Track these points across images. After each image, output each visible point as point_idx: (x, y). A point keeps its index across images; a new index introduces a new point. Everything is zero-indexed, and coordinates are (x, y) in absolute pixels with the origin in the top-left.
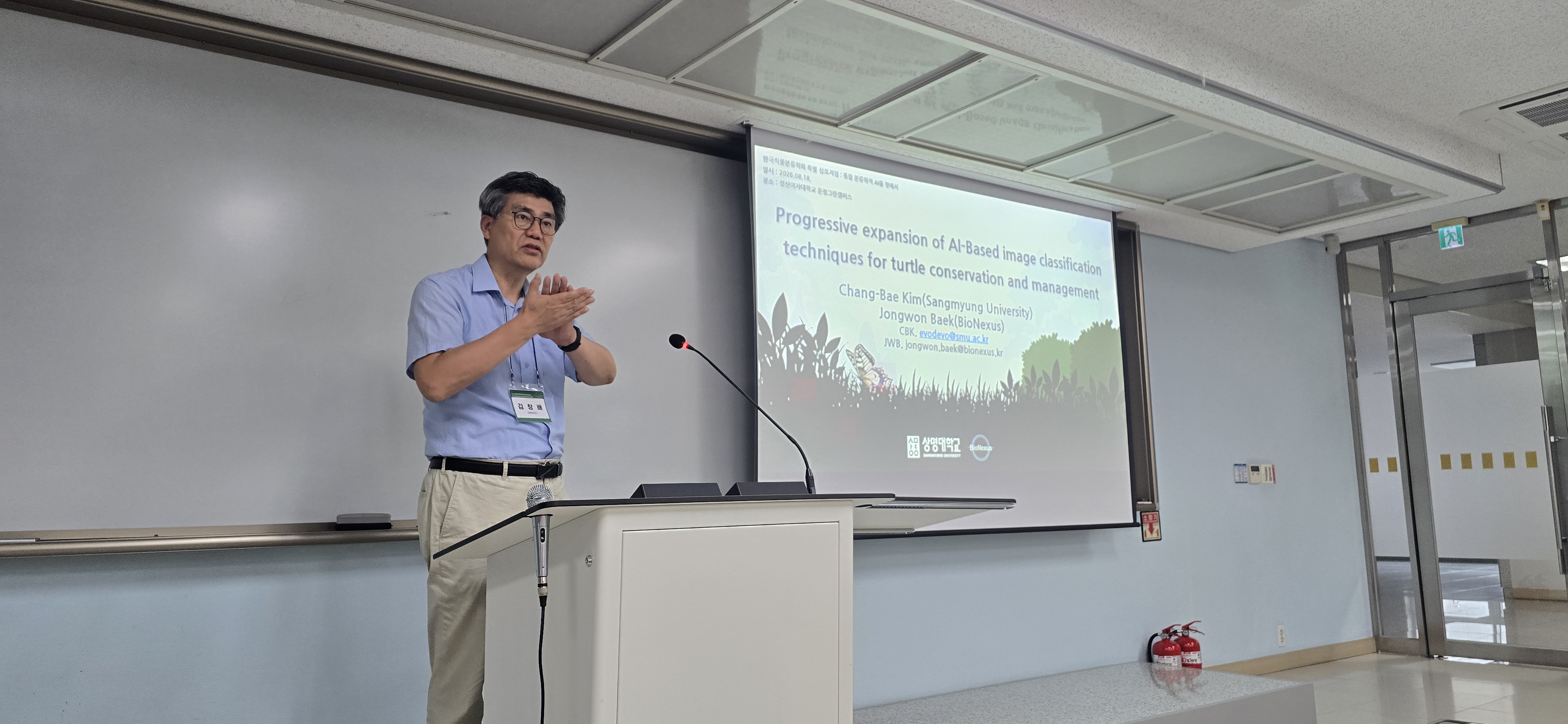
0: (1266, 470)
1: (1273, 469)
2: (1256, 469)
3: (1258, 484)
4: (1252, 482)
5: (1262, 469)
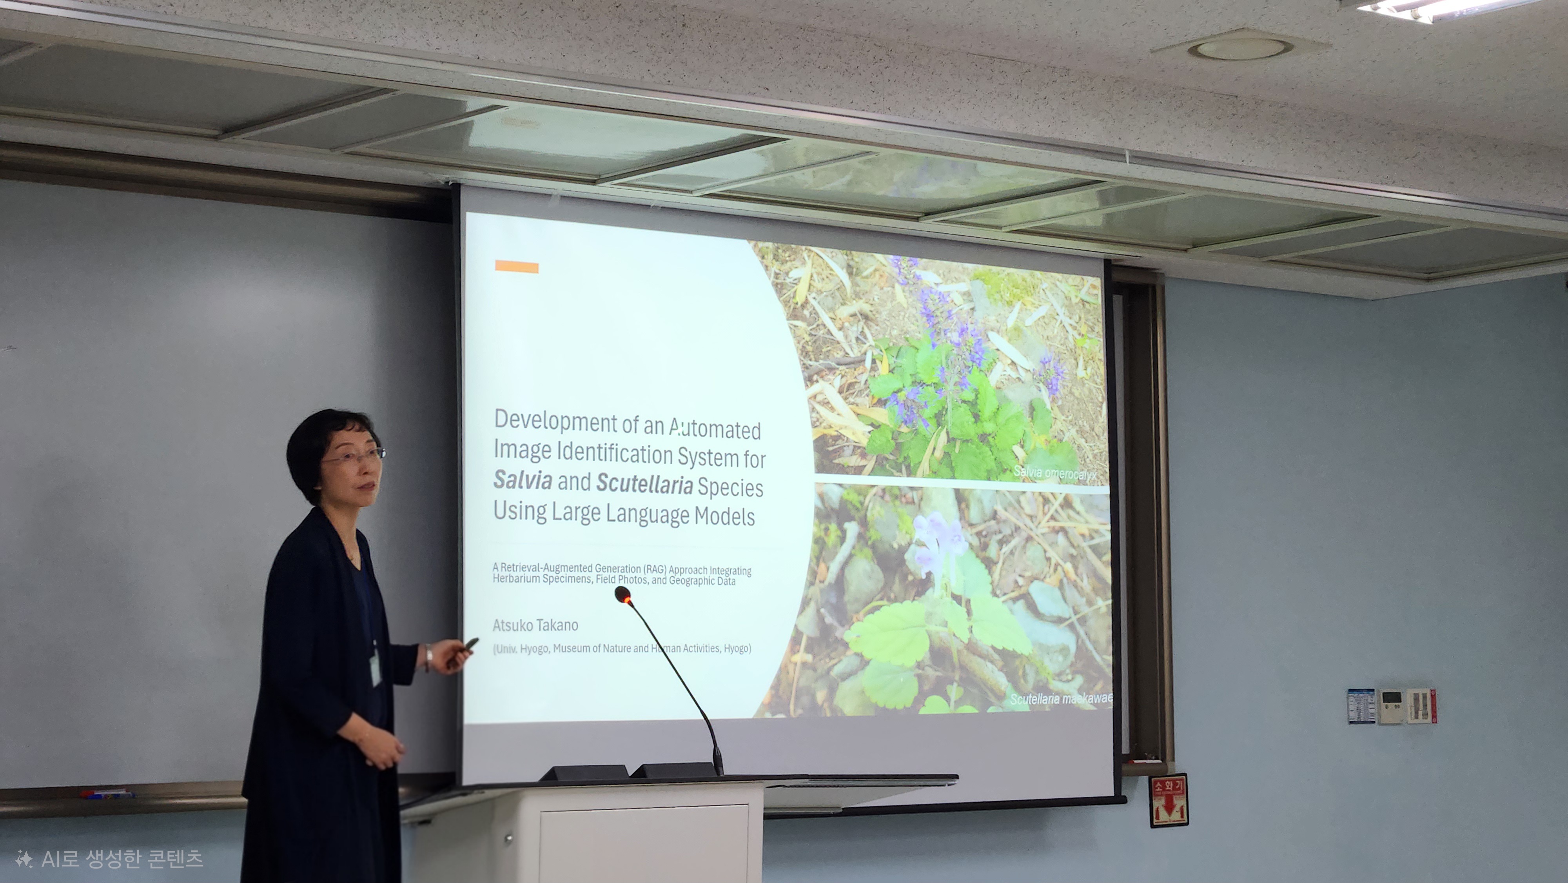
0: (1416, 698)
1: (1433, 697)
2: (1393, 698)
3: (1399, 724)
4: (1382, 722)
5: (1408, 699)
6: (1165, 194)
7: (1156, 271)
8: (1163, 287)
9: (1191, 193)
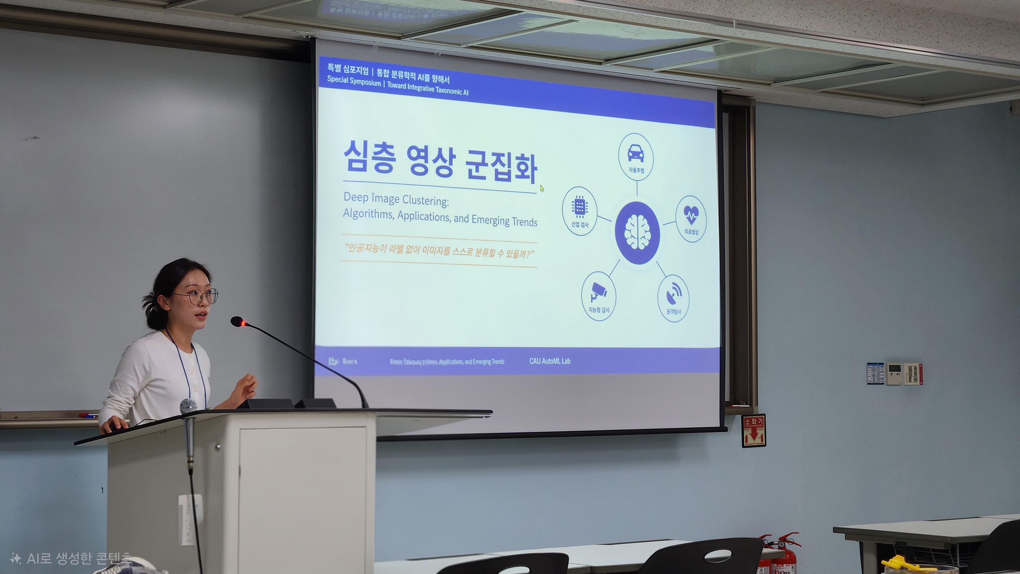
0: (910, 370)
1: (921, 369)
2: (896, 368)
3: (899, 385)
4: (888, 384)
5: (905, 369)
6: (756, 48)
7: (751, 98)
8: (754, 108)
9: (774, 48)
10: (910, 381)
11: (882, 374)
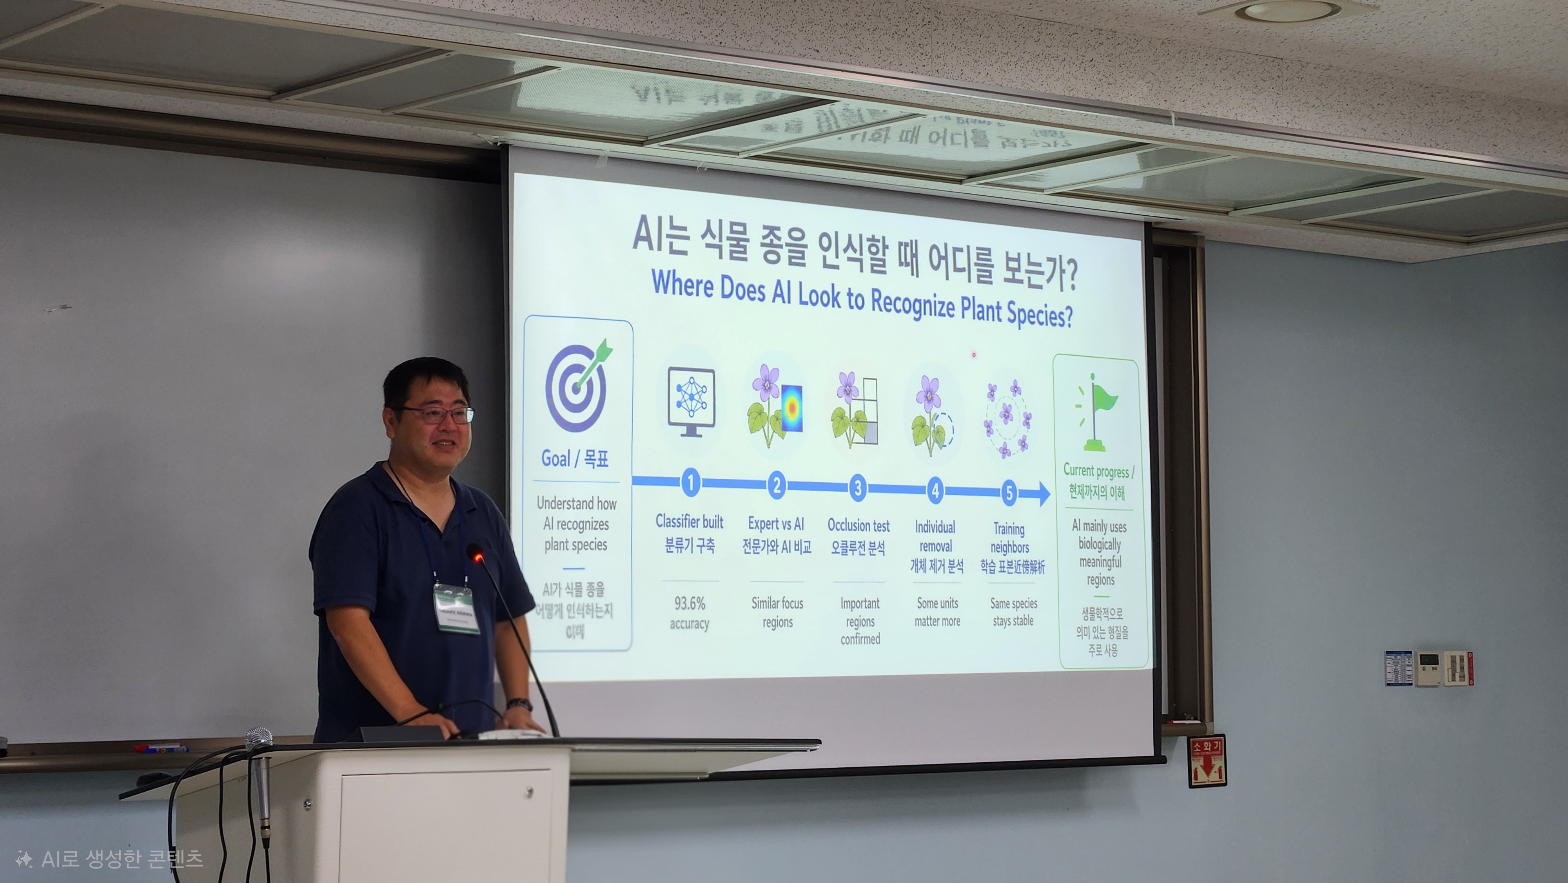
0: (1453, 661)
1: (1470, 660)
2: (1430, 660)
3: (1437, 686)
4: (1419, 684)
5: (1445, 661)
6: (1208, 156)
7: (1196, 234)
8: (1203, 249)
9: (1235, 156)
10: (1454, 680)
11: (1408, 668)
